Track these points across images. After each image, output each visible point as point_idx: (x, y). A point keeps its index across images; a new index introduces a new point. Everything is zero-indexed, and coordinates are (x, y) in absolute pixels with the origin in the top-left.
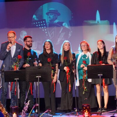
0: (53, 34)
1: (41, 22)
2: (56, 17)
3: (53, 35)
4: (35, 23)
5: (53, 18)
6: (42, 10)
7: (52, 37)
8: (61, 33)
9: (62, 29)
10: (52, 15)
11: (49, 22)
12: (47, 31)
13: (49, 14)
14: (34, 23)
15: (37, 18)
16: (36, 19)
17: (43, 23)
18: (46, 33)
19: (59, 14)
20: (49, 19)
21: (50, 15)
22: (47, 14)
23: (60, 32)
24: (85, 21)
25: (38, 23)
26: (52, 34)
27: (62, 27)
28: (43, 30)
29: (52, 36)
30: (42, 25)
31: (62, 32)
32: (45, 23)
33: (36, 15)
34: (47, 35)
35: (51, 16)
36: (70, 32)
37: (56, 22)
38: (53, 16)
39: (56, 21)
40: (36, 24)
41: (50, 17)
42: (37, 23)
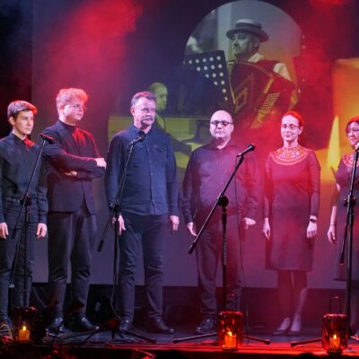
0: (243, 96)
1: (212, 59)
2: (256, 46)
3: (245, 98)
4: (194, 61)
5: (247, 49)
6: (215, 23)
7: (242, 105)
8: (267, 95)
9: (271, 81)
10: (244, 38)
11: (234, 58)
12: (226, 86)
13: (236, 35)
14: (191, 62)
15: (199, 46)
16: (195, 49)
17: (216, 63)
18: (224, 91)
19: (264, 38)
20: (234, 52)
21: (239, 38)
22: (230, 35)
23: (266, 91)
24: (342, 61)
25: (201, 60)
26: (240, 96)
27: (271, 75)
28: (216, 83)
29: (241, 100)
30: (213, 67)
31: (270, 92)
32: (223, 61)
33: (197, 38)
34: (226, 99)
35: (242, 43)
36: (294, 93)
37: (256, 61)
38: (246, 40)
39: (256, 58)
40: (195, 65)
41: (236, 45)
42: (197, 61)
